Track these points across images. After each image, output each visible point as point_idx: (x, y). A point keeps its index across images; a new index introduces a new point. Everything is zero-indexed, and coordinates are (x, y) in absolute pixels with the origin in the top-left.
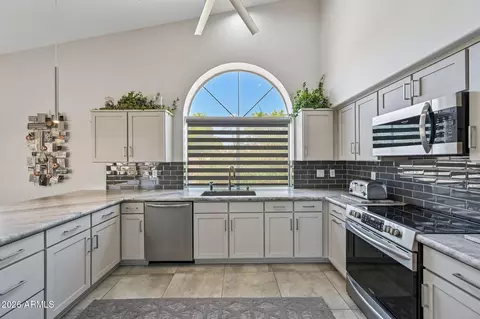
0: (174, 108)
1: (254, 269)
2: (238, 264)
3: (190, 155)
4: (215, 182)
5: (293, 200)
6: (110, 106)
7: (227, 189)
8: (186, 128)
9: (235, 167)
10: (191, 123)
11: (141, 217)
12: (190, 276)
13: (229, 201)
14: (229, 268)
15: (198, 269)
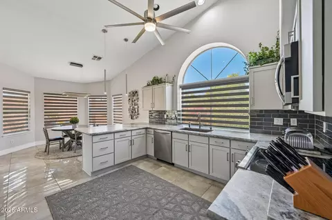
0: (173, 82)
1: (201, 179)
2: (194, 174)
3: (183, 106)
4: (192, 122)
5: (230, 139)
6: (148, 85)
7: (198, 127)
8: (180, 91)
9: (201, 113)
10: (183, 87)
11: (153, 136)
12: (168, 170)
13: (188, 134)
14: (188, 174)
15: (175, 169)
